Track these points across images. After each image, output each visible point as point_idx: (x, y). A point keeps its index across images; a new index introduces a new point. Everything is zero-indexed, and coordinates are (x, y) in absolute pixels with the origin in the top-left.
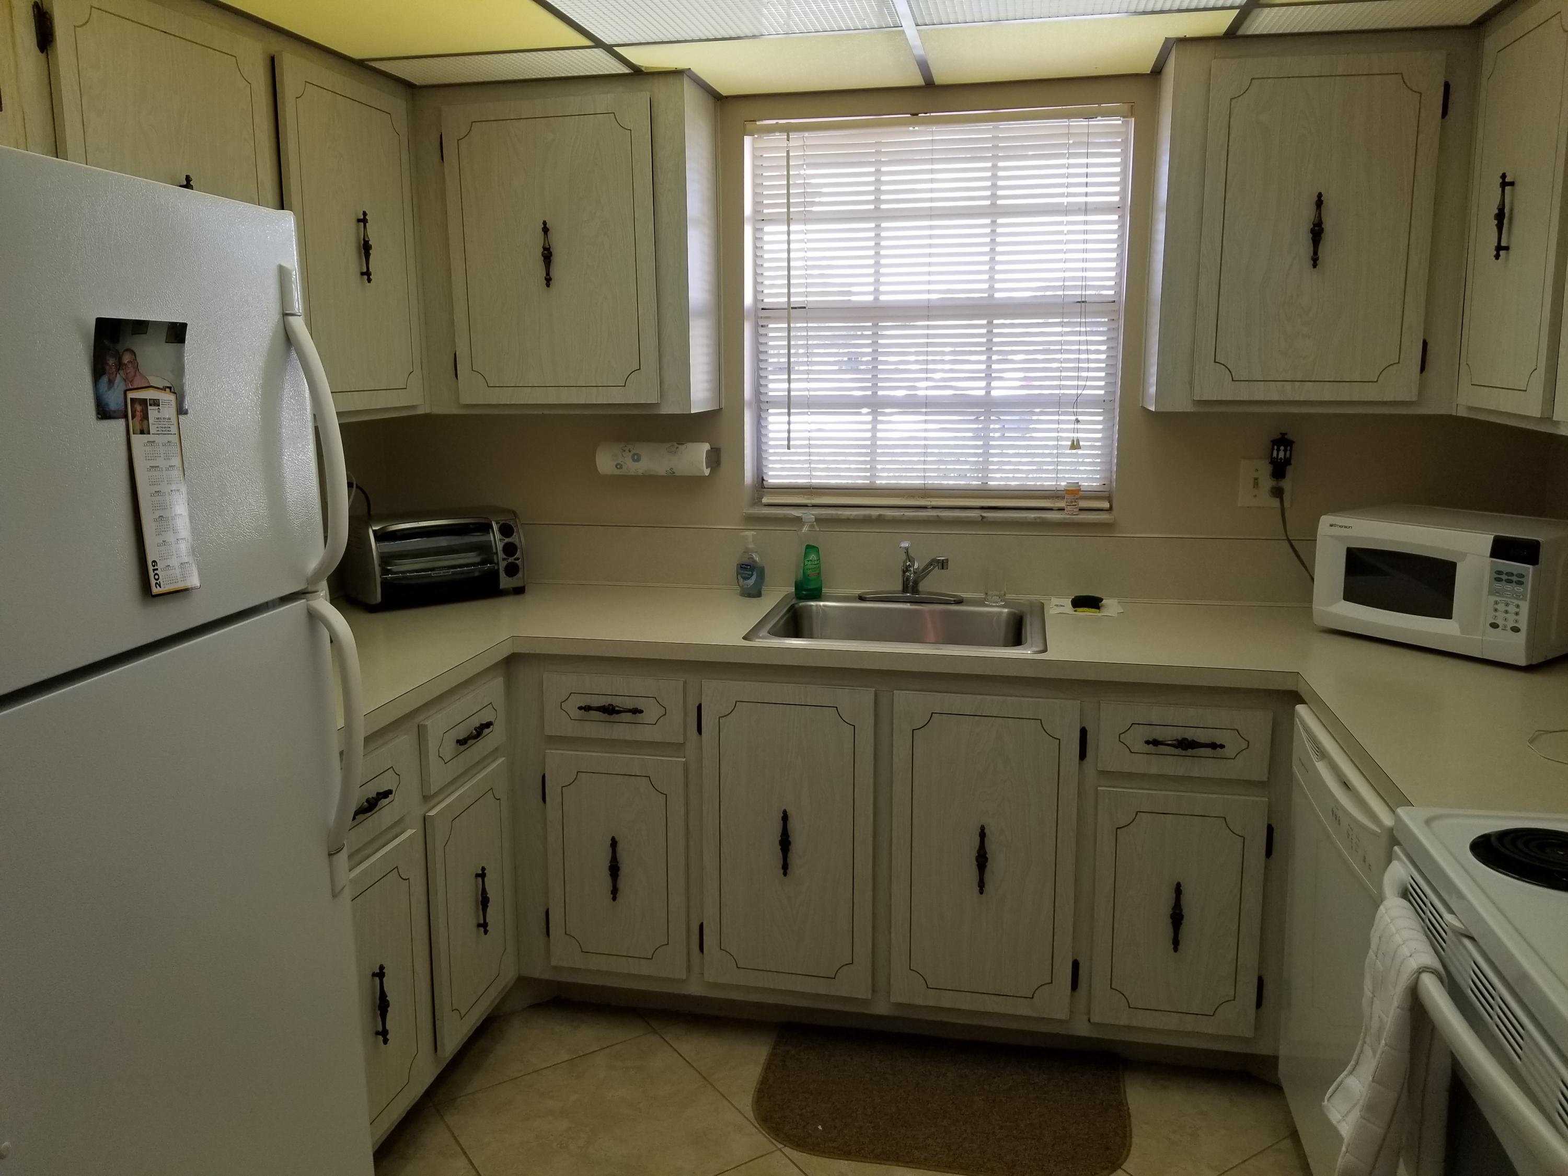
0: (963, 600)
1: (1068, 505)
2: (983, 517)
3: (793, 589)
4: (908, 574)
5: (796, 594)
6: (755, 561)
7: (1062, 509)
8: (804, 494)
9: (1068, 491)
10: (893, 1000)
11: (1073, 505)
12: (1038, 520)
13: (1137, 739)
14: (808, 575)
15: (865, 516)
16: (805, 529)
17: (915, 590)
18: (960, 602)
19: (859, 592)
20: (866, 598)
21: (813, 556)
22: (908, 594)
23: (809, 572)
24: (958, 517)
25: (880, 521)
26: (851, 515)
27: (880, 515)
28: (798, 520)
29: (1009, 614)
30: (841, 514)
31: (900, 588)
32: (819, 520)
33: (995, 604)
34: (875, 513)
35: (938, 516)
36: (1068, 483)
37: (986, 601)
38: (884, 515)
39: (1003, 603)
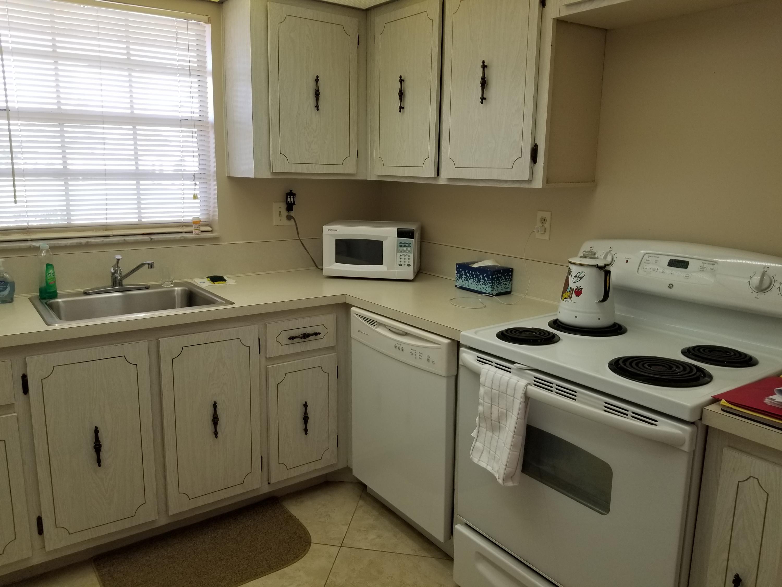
0: (149, 286)
1: (195, 229)
2: (151, 239)
3: (38, 294)
4: (116, 275)
5: (40, 297)
6: (6, 279)
7: (192, 232)
8: (24, 233)
9: (194, 222)
10: (171, 514)
11: (198, 229)
12: (182, 238)
13: (284, 339)
14: (50, 283)
15: (77, 243)
16: (43, 254)
17: (120, 284)
18: (147, 288)
19: (82, 290)
20: (89, 293)
21: (51, 271)
22: (117, 287)
23: (49, 281)
24: (137, 240)
25: (88, 245)
26: (68, 243)
27: (88, 242)
28: (38, 249)
29: (182, 290)
30: (60, 243)
31: (110, 283)
32: (52, 248)
33: (168, 286)
34: (84, 241)
35: (125, 240)
36: (193, 217)
37: (163, 285)
38: (91, 242)
39: (173, 285)
